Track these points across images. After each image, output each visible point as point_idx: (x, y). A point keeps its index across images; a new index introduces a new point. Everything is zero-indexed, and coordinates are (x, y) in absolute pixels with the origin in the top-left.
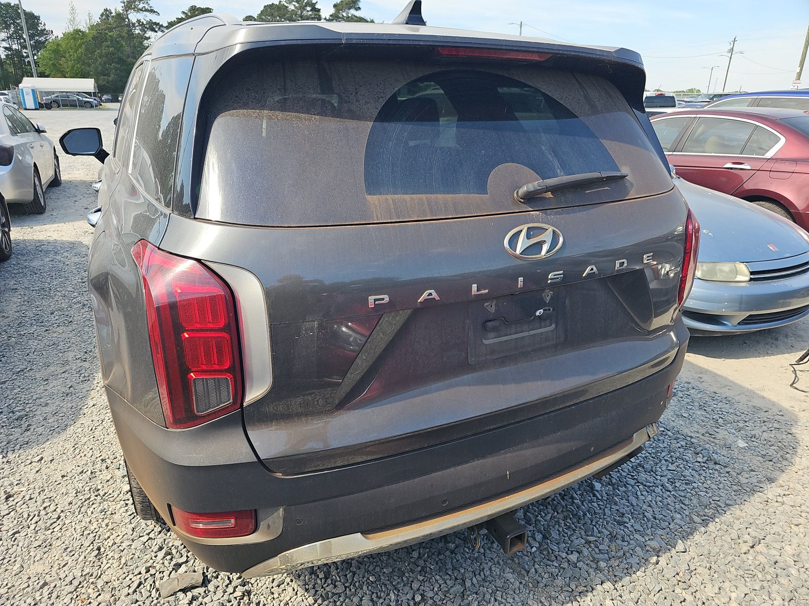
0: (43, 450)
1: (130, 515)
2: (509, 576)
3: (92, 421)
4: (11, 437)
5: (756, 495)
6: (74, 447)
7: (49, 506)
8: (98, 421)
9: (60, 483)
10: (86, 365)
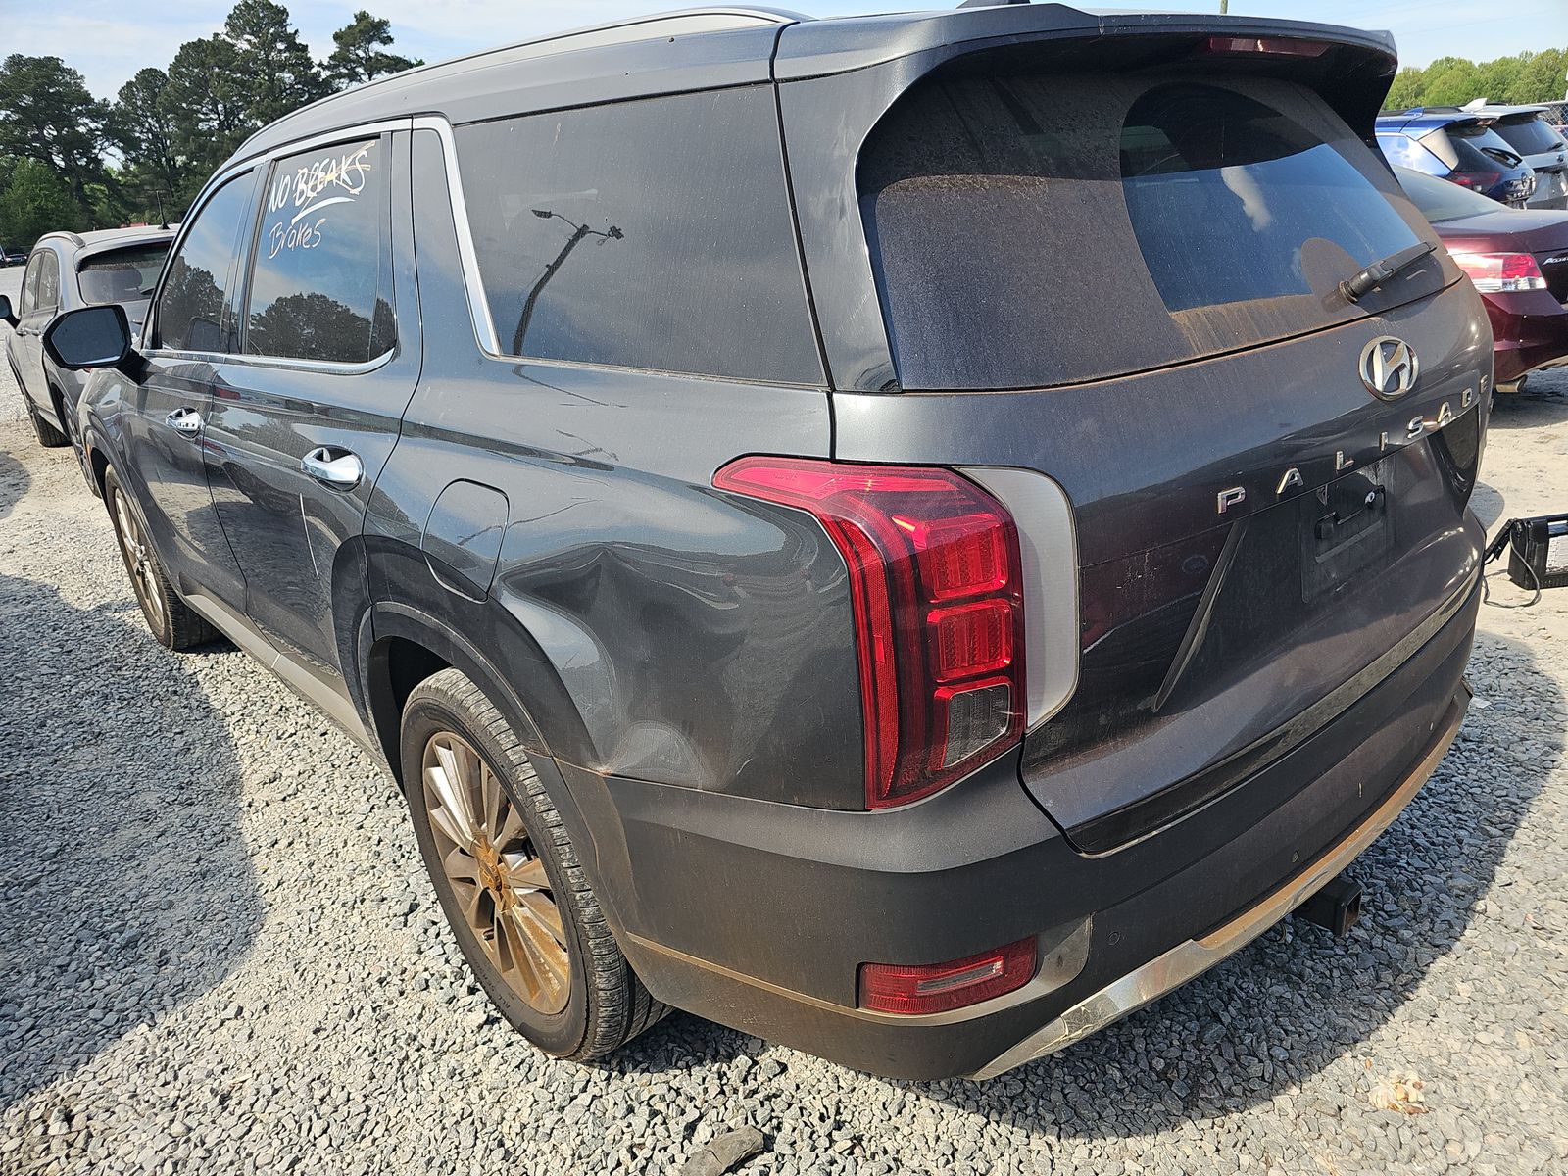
0: (231, 992)
1: (518, 1067)
2: (1278, 989)
3: (299, 914)
4: (138, 985)
5: (1552, 775)
6: (296, 971)
7: (329, 1093)
8: (312, 910)
9: (319, 1045)
10: (199, 810)
